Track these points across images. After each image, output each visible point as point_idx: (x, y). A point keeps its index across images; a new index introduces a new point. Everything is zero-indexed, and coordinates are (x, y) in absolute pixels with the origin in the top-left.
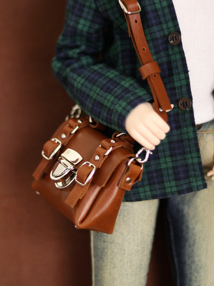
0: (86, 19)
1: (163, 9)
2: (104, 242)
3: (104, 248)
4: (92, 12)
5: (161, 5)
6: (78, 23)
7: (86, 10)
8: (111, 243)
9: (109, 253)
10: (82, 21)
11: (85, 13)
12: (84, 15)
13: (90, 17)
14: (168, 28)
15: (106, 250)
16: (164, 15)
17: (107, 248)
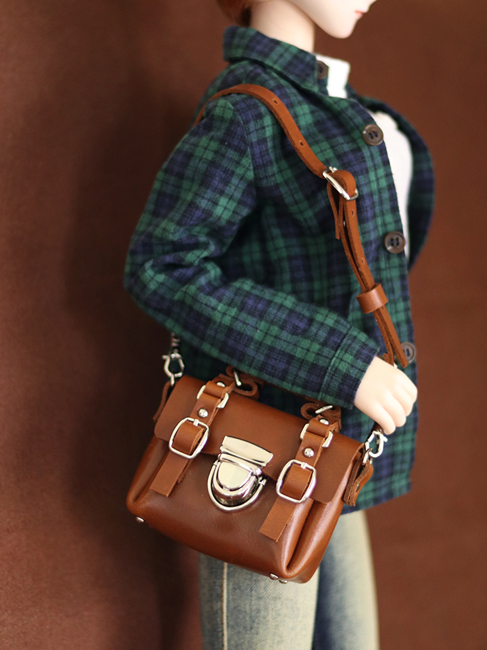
0: (231, 198)
1: (380, 191)
2: (260, 598)
3: (258, 611)
4: (242, 186)
5: (378, 184)
6: (216, 203)
7: (235, 181)
8: (275, 599)
9: (269, 618)
10: (223, 201)
11: (233, 187)
12: (229, 190)
13: (238, 195)
14: (384, 225)
15: (262, 613)
16: (381, 202)
17: (266, 609)
